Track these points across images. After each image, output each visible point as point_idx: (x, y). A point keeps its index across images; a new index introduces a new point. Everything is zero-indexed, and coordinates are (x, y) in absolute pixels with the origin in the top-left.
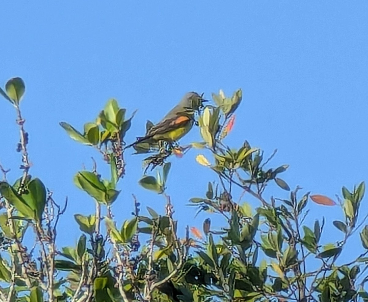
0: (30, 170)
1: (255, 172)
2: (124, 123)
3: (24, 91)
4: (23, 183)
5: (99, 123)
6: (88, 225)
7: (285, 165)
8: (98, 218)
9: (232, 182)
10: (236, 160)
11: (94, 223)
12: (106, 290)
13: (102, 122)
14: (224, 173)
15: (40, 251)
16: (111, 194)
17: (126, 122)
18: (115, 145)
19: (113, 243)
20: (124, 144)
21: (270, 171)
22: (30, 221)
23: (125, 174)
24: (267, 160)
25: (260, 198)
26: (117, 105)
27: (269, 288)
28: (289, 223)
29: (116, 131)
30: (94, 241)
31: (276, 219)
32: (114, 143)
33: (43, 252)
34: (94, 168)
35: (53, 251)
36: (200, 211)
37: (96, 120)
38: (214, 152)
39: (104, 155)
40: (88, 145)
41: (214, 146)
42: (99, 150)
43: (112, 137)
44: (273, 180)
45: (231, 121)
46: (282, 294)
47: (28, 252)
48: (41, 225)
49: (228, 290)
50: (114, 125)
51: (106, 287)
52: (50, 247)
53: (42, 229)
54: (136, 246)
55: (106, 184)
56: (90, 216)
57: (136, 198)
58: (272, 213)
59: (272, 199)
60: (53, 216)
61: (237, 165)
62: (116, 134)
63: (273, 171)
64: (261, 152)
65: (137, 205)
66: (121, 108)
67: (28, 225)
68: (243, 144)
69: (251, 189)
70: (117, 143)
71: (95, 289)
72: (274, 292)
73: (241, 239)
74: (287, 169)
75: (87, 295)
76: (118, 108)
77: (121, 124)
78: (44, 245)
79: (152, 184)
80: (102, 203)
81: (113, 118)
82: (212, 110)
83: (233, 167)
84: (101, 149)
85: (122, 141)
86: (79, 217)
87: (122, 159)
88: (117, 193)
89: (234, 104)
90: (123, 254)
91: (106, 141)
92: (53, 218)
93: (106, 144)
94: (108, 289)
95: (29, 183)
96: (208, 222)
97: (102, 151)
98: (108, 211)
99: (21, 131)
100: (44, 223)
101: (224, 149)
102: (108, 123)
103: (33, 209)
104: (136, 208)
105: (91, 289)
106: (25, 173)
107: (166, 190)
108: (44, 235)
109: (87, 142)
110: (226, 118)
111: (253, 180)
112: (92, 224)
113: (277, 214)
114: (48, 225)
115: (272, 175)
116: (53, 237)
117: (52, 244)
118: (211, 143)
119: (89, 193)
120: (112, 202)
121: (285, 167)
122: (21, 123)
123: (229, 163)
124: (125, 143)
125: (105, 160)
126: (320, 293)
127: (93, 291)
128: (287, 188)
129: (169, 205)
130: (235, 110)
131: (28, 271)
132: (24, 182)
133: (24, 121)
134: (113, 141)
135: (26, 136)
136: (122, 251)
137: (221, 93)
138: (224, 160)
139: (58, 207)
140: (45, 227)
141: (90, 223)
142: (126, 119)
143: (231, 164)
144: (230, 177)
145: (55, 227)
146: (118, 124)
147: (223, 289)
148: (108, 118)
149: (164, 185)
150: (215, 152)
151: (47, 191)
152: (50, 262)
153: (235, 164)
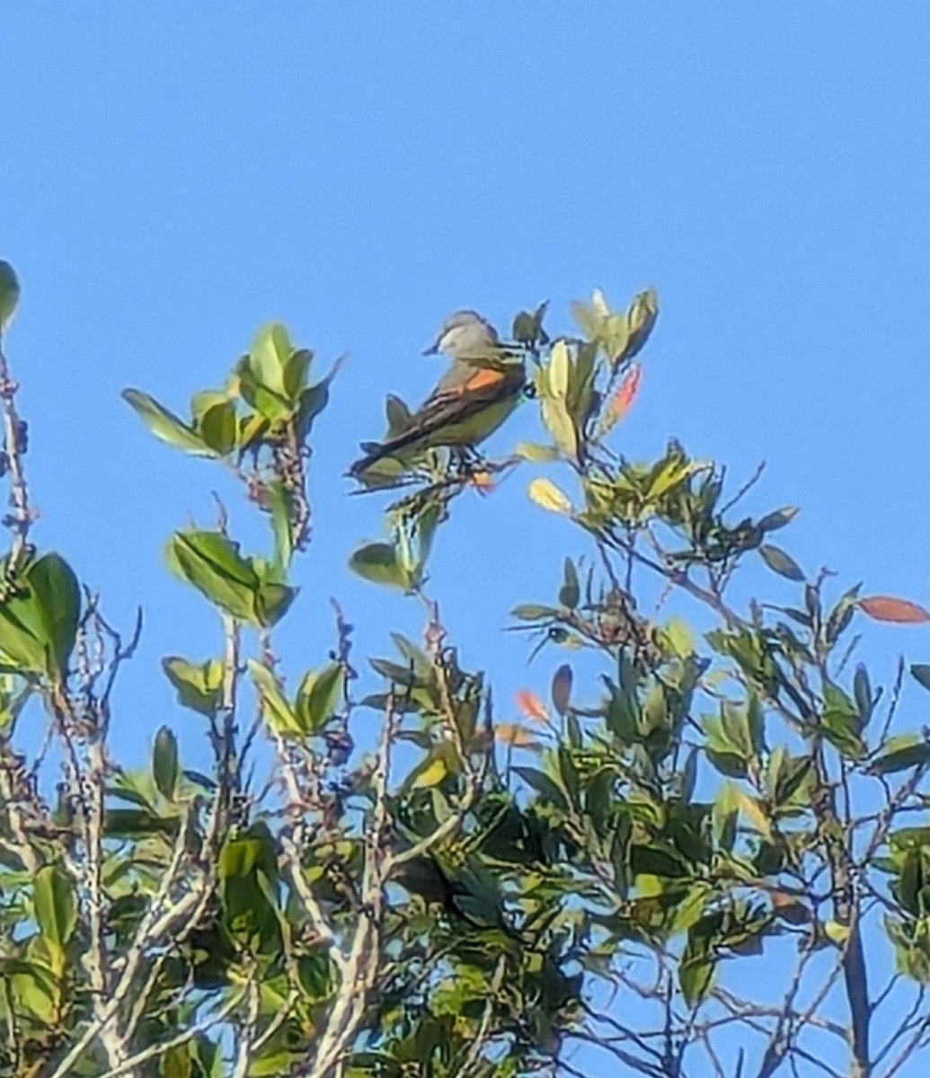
0: (31, 529)
1: (702, 528)
2: (308, 391)
3: (15, 300)
4: (12, 567)
5: (234, 392)
6: (203, 687)
7: (787, 509)
8: (230, 669)
9: (634, 560)
10: (645, 494)
11: (221, 683)
12: (256, 875)
13: (244, 389)
14: (610, 532)
15: (62, 765)
16: (273, 596)
17: (313, 390)
18: (282, 457)
19: (275, 740)
20: (306, 451)
21: (746, 525)
22: (33, 678)
23: (309, 541)
24: (736, 495)
25: (717, 603)
26: (286, 341)
27: (744, 867)
28: (800, 675)
29: (285, 414)
30: (221, 733)
31: (762, 665)
32: (279, 450)
33: (72, 767)
34: (220, 522)
35: (100, 765)
36: (543, 643)
37: (227, 383)
38: (580, 472)
39: (251, 486)
40: (201, 456)
41: (582, 453)
42: (235, 471)
43: (274, 432)
44: (755, 552)
45: (631, 380)
46: (783, 882)
47: (28, 767)
48: (64, 688)
49: (612, 876)
50: (280, 397)
51: (254, 868)
52: (92, 752)
53: (67, 700)
54: (341, 748)
55: (259, 567)
56: (209, 663)
57: (343, 608)
58: (752, 647)
59: (753, 606)
60: (102, 663)
61: (649, 510)
62: (285, 424)
63: (754, 524)
64: (718, 471)
65: (345, 629)
66: (298, 347)
67: (28, 691)
68: (665, 447)
69: (690, 577)
70: (287, 451)
71: (222, 873)
72: (760, 876)
73: (644, 729)
74: (794, 519)
75: (198, 892)
76: (291, 350)
77: (297, 396)
78: (75, 746)
79: (387, 565)
80: (244, 622)
81: (274, 377)
82: (573, 348)
83: (636, 514)
84: (242, 467)
85: (300, 444)
86: (174, 666)
87: (303, 496)
88: (289, 595)
89: (637, 332)
90: (304, 771)
91: (255, 443)
92: (102, 668)
93: (255, 452)
94: (260, 874)
95: (31, 565)
96: (564, 675)
97: (244, 474)
98: (261, 647)
99: (7, 418)
100: (76, 682)
101: (611, 461)
102: (260, 393)
103: (44, 642)
104: (342, 639)
105: (212, 873)
106: (20, 537)
107: (426, 587)
108: (75, 719)
109: (201, 448)
110: (615, 372)
111: (699, 554)
112: (213, 684)
113: (769, 649)
114: (87, 690)
115: (750, 535)
116: (101, 721)
117: (98, 743)
118: (572, 447)
119: (206, 594)
120: (273, 623)
121: (786, 513)
122: (9, 393)
123: (625, 502)
124: (310, 451)
125: (252, 498)
126: (894, 877)
127: (218, 882)
128: (794, 574)
129: (434, 626)
130: (638, 348)
131: (29, 823)
132: (17, 564)
133: (18, 386)
134: (277, 445)
135: (21, 433)
136: (302, 763)
137: (598, 298)
138: (611, 494)
139: (117, 636)
140: (76, 694)
141: (206, 682)
142: (312, 380)
143: (630, 505)
144: (627, 542)
145: (106, 696)
146: (291, 394)
147: (596, 872)
148: (261, 375)
149: (419, 570)
150: (583, 471)
151: (83, 591)
152: (91, 796)
153: (642, 507)
